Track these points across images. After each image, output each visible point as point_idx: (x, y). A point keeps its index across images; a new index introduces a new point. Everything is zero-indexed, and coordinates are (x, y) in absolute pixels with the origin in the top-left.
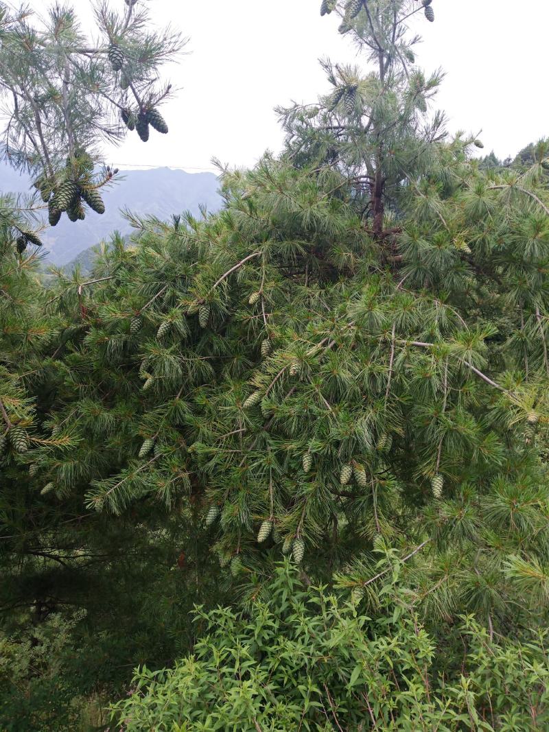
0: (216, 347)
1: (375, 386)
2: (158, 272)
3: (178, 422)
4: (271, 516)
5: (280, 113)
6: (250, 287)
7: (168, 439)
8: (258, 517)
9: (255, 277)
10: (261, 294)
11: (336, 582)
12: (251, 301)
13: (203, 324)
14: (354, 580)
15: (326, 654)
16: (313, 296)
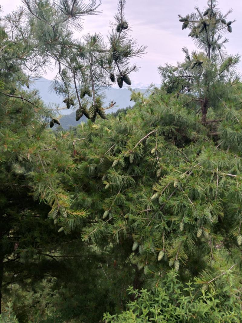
0: (136, 172)
1: (211, 194)
2: (111, 138)
3: (120, 204)
4: (164, 249)
5: (161, 69)
6: (151, 146)
7: (116, 211)
8: (158, 249)
9: (154, 141)
10: (156, 149)
11: (196, 281)
12: (152, 152)
13: (131, 162)
14: (203, 281)
15: (194, 314)
16: (179, 150)
